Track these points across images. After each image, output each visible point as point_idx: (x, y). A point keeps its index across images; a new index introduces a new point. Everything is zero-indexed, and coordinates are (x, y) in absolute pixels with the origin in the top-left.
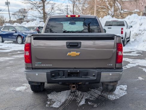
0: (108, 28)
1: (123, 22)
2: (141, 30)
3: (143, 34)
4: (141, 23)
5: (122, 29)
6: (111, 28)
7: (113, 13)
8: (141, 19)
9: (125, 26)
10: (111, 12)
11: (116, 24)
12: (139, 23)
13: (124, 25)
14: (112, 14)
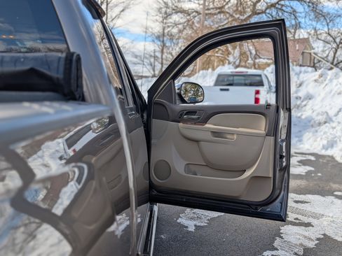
0: (222, 90)
1: (260, 76)
2: (300, 98)
3: (305, 105)
4: (298, 82)
5: (257, 92)
6: (228, 90)
7: (238, 61)
8: (300, 72)
9: (265, 87)
10: (234, 58)
11: (243, 82)
12: (296, 82)
13: (261, 84)
14: (234, 63)
